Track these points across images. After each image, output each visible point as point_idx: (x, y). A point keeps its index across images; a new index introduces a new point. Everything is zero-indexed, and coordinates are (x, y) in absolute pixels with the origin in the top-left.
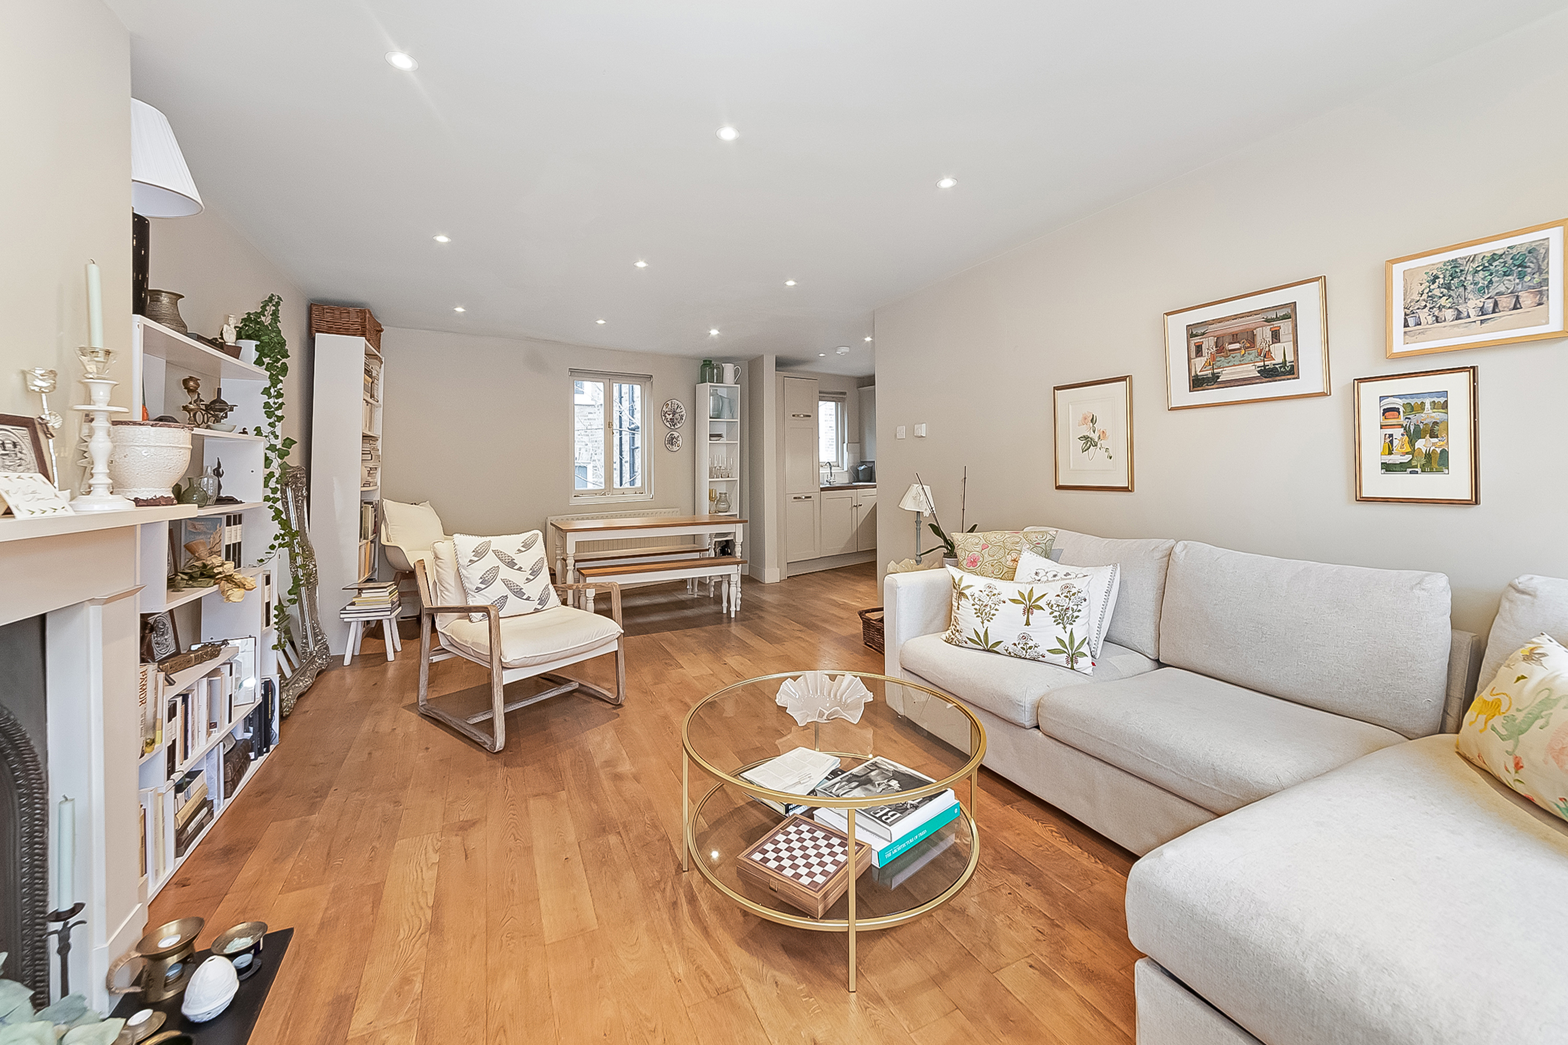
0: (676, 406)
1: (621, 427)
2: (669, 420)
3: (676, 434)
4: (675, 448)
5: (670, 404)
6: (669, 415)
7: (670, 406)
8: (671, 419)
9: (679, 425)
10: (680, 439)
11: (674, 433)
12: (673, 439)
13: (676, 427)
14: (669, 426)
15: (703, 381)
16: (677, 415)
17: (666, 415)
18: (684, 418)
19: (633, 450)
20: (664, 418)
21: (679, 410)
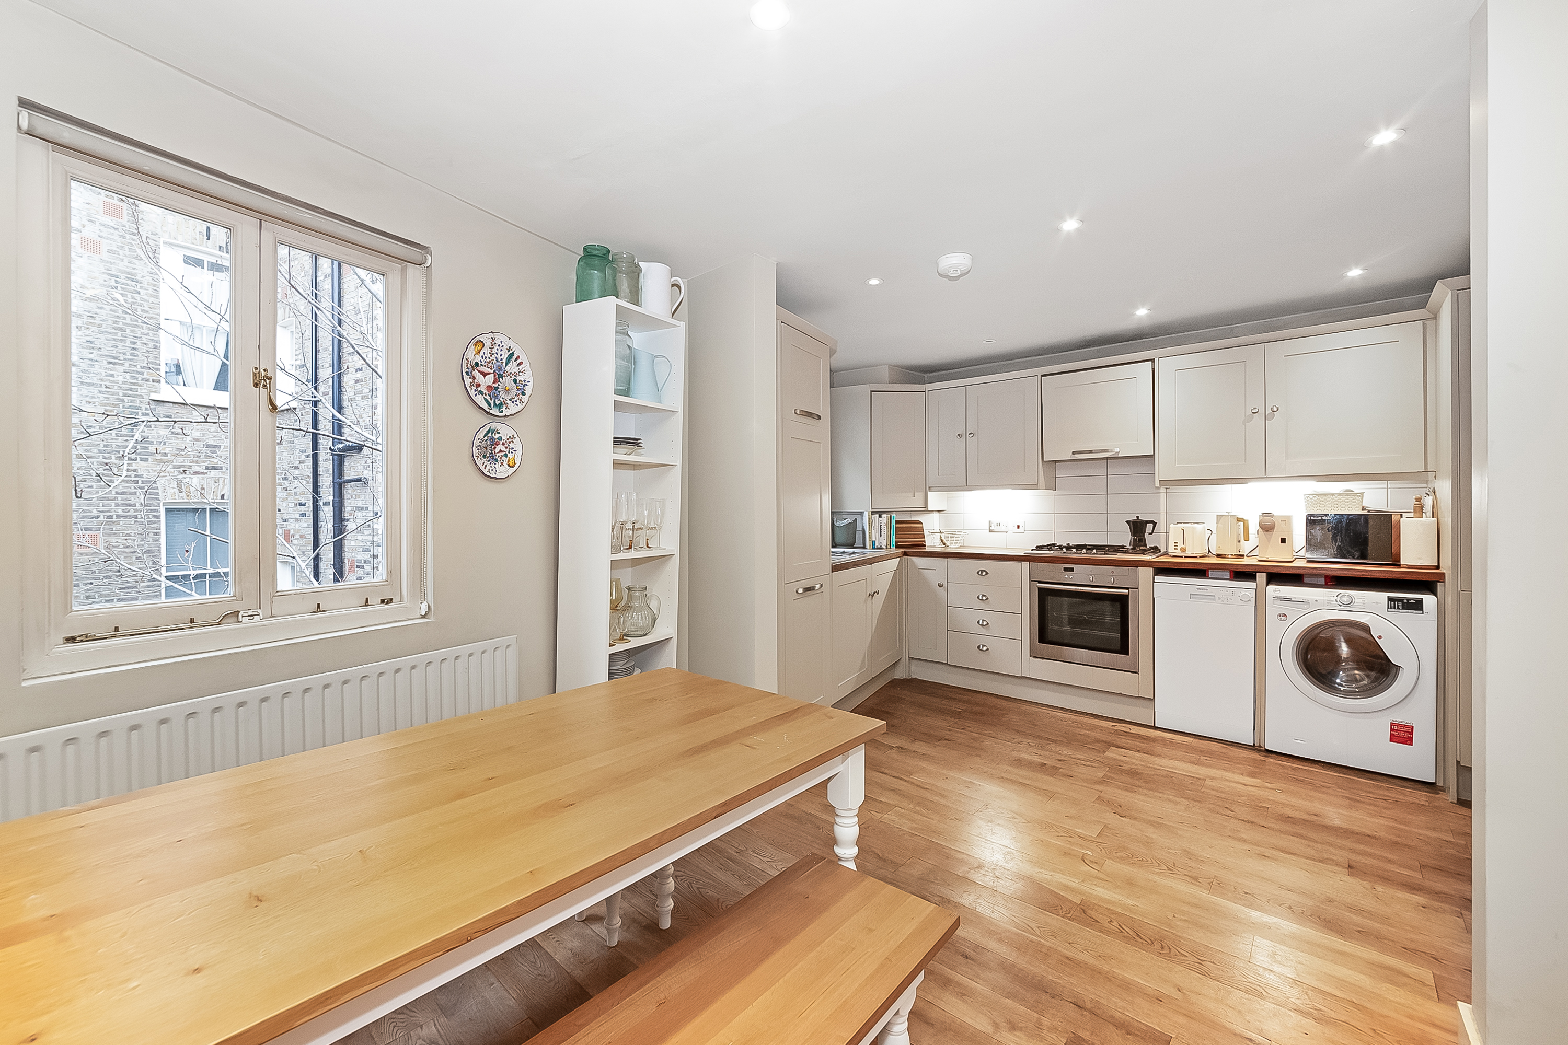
0: (505, 357)
1: (315, 426)
2: (481, 388)
3: (505, 431)
4: (502, 471)
5: (488, 343)
6: (484, 375)
7: (486, 350)
8: (489, 387)
9: (513, 409)
10: (517, 445)
11: (494, 426)
12: (494, 443)
13: (506, 412)
14: (485, 406)
15: (583, 295)
16: (507, 382)
17: (476, 373)
18: (528, 390)
19: (340, 485)
20: (468, 380)
21: (512, 367)
